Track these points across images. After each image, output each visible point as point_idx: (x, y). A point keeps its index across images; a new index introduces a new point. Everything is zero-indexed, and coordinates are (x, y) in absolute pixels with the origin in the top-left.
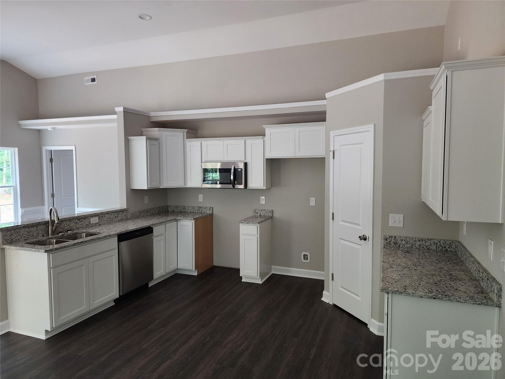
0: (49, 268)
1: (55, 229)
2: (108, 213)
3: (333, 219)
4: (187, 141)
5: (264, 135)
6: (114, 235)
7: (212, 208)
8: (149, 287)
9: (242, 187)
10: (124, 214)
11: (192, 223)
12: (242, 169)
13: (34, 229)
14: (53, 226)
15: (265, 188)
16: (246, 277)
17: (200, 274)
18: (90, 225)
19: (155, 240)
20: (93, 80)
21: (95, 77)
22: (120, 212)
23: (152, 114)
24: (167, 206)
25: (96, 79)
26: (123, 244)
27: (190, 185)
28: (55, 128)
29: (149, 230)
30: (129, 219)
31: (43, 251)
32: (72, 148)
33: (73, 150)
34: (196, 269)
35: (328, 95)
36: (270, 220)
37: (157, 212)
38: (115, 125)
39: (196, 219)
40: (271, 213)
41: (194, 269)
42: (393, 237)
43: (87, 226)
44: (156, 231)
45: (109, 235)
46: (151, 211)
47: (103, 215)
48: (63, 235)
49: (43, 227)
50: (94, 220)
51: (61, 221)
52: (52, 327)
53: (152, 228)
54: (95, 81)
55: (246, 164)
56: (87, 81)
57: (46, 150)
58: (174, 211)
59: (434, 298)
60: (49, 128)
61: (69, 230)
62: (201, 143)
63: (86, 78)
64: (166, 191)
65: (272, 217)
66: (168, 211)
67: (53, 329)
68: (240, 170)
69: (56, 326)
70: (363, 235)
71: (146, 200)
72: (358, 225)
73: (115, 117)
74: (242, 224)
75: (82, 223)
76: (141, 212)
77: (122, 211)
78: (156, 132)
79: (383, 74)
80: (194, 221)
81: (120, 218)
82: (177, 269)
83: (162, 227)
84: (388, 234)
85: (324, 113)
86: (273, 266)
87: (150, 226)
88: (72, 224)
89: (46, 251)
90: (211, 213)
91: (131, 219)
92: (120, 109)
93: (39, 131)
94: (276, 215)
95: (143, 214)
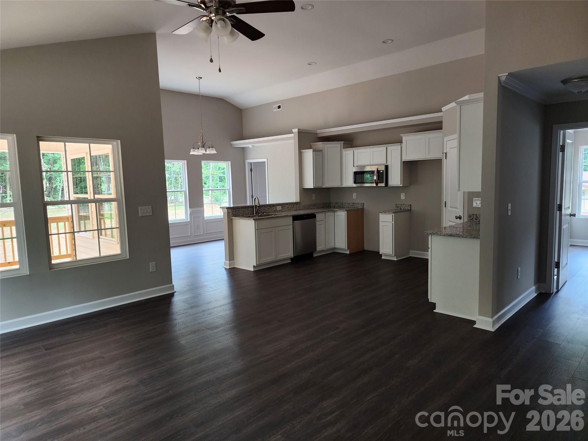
0: (255, 230)
1: (257, 211)
2: (287, 204)
3: (445, 207)
4: (343, 151)
5: (401, 142)
6: (291, 216)
7: (363, 203)
8: (314, 256)
9: (383, 185)
10: (298, 205)
11: (345, 213)
12: (383, 171)
13: (246, 210)
14: (256, 209)
15: (402, 185)
16: (386, 255)
17: (352, 253)
18: (276, 211)
19: (318, 223)
20: (279, 107)
21: (280, 104)
22: (295, 204)
23: (319, 131)
24: (330, 203)
25: (281, 106)
26: (296, 222)
27: (345, 185)
28: (254, 146)
29: (313, 216)
30: (301, 210)
31: (253, 219)
32: (265, 160)
33: (265, 162)
34: (348, 249)
35: (443, 109)
36: (409, 212)
37: (322, 206)
38: (293, 141)
39: (348, 211)
40: (410, 206)
41: (347, 249)
42: (475, 215)
43: (275, 211)
44: (319, 217)
45: (287, 215)
46: (317, 205)
47: (285, 205)
48: (262, 215)
49: (251, 209)
50: (279, 208)
51: (260, 206)
52: (257, 264)
53: (315, 214)
54: (280, 108)
55: (387, 167)
56: (275, 108)
57: (248, 162)
58: (334, 206)
59: (451, 236)
60: (250, 146)
61: (264, 213)
62: (354, 151)
63: (274, 106)
64: (329, 190)
65: (410, 210)
66: (330, 206)
67: (258, 266)
68: (382, 171)
69: (259, 263)
70: (460, 216)
71: (314, 196)
72: (457, 208)
73: (292, 135)
74: (381, 214)
75: (272, 209)
76: (310, 206)
77: (296, 203)
78: (320, 145)
79: (468, 95)
80: (346, 212)
81: (295, 208)
82: (335, 248)
83: (323, 215)
84: (471, 213)
85: (441, 122)
86: (411, 251)
87: (314, 213)
88: (266, 209)
89: (254, 220)
90: (362, 207)
91: (303, 209)
92: (295, 130)
93: (243, 148)
94: (413, 208)
95: (311, 207)
